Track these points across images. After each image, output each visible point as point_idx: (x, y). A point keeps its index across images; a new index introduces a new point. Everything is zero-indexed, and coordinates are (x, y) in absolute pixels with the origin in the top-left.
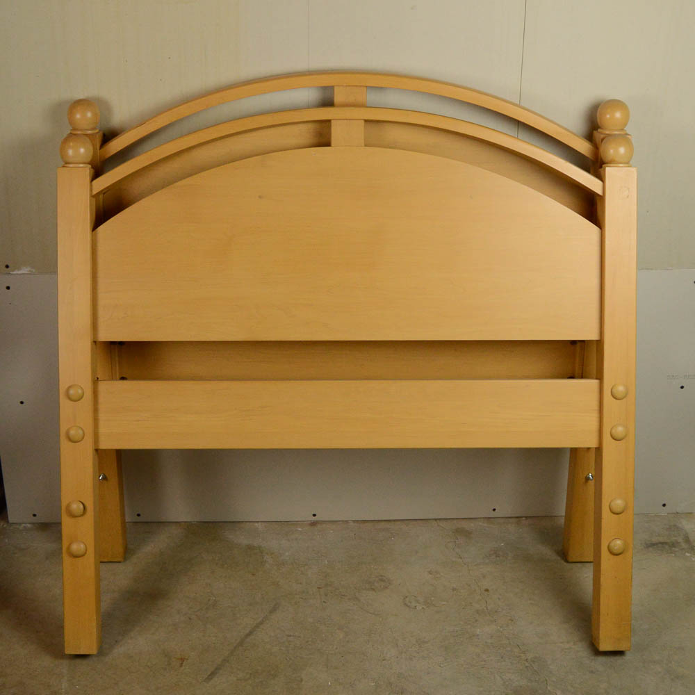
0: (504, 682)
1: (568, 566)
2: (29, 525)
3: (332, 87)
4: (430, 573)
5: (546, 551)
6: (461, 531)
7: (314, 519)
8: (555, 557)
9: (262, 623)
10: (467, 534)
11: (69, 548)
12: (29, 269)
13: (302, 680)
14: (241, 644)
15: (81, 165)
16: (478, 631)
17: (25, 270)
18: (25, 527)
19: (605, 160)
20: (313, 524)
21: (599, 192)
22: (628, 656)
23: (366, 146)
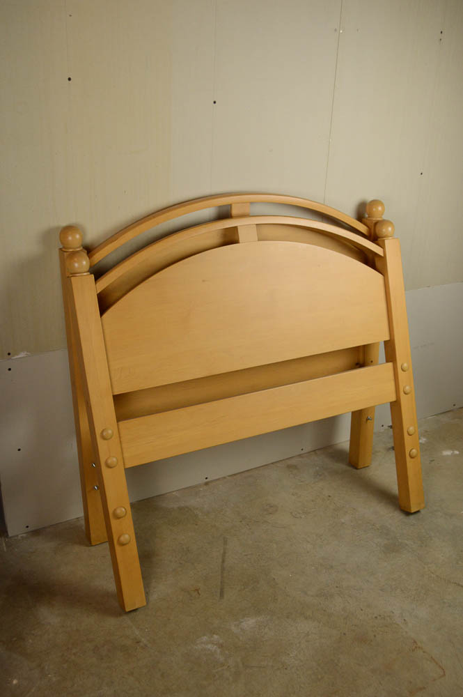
0: (377, 544)
1: (358, 471)
2: (24, 535)
3: (231, 205)
4: (293, 494)
5: (342, 466)
6: (291, 467)
7: (207, 480)
8: (350, 468)
9: (225, 553)
10: (295, 467)
11: (118, 540)
12: (26, 353)
13: (274, 579)
14: (223, 569)
15: (85, 274)
16: (343, 520)
17: (22, 355)
18: (22, 537)
19: (379, 236)
20: (206, 484)
21: (382, 254)
22: (422, 512)
23: (259, 240)
